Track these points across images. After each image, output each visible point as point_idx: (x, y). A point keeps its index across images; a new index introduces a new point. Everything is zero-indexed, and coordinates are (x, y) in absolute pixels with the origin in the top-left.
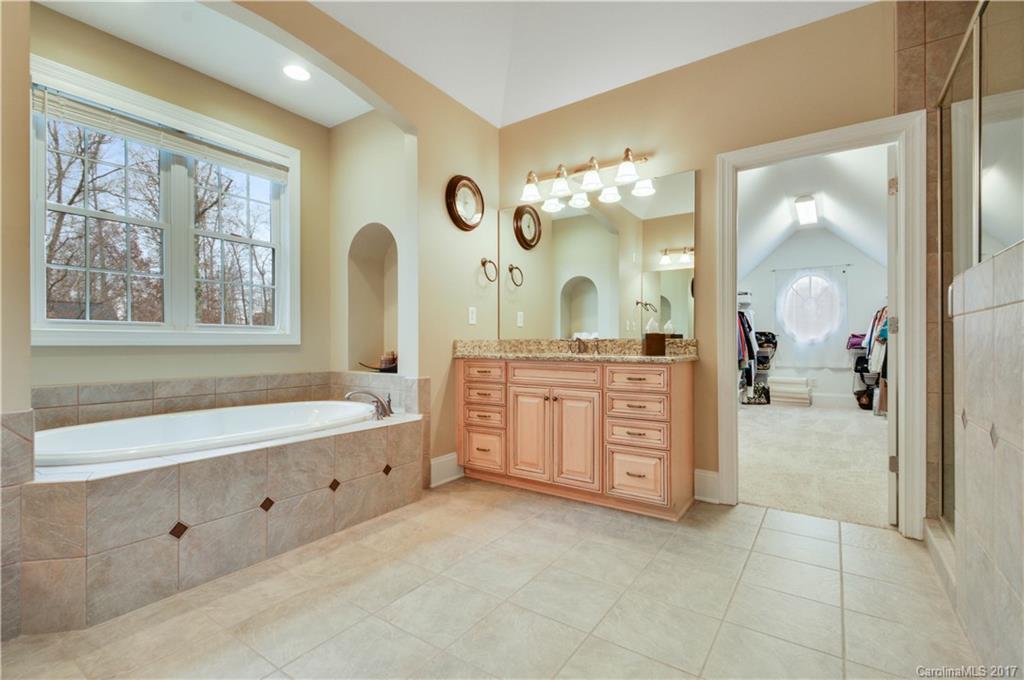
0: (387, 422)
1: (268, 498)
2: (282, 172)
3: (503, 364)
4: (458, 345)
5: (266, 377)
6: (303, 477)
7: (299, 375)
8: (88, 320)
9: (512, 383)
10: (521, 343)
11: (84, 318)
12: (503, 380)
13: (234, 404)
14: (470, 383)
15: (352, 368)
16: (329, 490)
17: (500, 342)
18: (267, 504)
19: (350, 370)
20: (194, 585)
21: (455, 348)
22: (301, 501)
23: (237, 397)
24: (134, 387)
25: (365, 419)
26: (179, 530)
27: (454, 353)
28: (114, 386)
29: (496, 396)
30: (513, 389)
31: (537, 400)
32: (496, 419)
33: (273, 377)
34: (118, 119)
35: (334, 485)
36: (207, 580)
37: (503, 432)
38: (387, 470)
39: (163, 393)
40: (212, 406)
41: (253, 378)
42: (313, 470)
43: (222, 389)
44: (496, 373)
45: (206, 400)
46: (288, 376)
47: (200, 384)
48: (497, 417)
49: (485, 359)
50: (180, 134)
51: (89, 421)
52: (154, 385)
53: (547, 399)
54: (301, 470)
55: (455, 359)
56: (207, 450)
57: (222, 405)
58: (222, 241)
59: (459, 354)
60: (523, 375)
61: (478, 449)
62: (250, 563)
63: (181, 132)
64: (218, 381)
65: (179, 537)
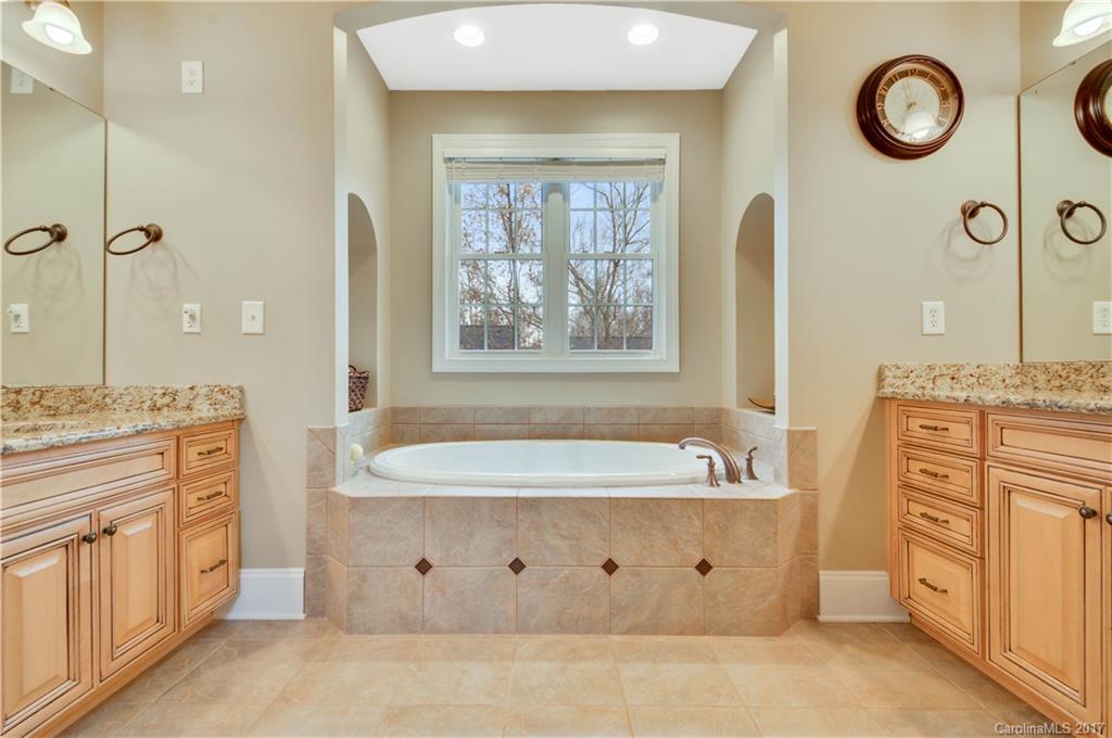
0: (727, 491)
1: (517, 559)
2: (658, 167)
3: (974, 416)
4: (887, 373)
5: (638, 409)
6: (564, 545)
7: (678, 409)
8: (486, 350)
9: (998, 460)
10: (1078, 371)
11: (483, 348)
12: (975, 450)
13: (603, 438)
14: (908, 447)
15: (741, 405)
16: (602, 572)
17: (1023, 368)
18: (517, 566)
19: (738, 407)
20: (437, 632)
21: (880, 377)
22: (561, 575)
23: (605, 430)
24: (515, 411)
25: (694, 481)
26: (423, 567)
27: (879, 387)
28: (500, 409)
29: (961, 482)
30: (997, 475)
31: (1061, 513)
32: (960, 530)
33: (646, 410)
34: (503, 166)
35: (610, 567)
36: (451, 632)
37: (975, 564)
38: (704, 567)
39: (537, 418)
40: (581, 437)
41: (623, 410)
42: (578, 539)
43: (591, 419)
44: (961, 433)
45: (576, 429)
46: (664, 410)
47: (570, 412)
48: (965, 527)
49: (935, 403)
50: (556, 161)
51: (482, 439)
52: (529, 411)
53: (1089, 514)
54: (559, 535)
55: (881, 401)
56: (468, 485)
57: (591, 438)
58: (596, 261)
59: (888, 391)
60: (1023, 443)
61: (923, 581)
62: (497, 631)
63: (556, 159)
64: (586, 411)
65: (424, 574)
